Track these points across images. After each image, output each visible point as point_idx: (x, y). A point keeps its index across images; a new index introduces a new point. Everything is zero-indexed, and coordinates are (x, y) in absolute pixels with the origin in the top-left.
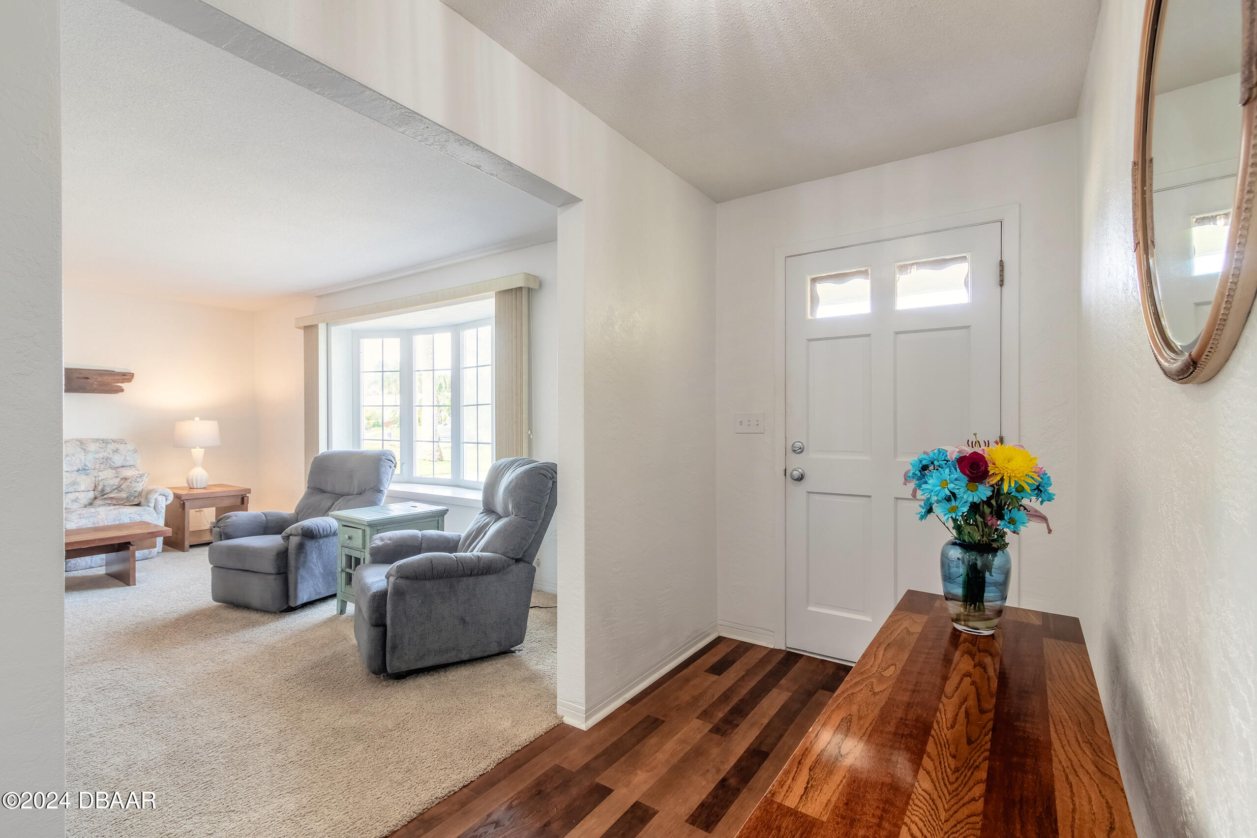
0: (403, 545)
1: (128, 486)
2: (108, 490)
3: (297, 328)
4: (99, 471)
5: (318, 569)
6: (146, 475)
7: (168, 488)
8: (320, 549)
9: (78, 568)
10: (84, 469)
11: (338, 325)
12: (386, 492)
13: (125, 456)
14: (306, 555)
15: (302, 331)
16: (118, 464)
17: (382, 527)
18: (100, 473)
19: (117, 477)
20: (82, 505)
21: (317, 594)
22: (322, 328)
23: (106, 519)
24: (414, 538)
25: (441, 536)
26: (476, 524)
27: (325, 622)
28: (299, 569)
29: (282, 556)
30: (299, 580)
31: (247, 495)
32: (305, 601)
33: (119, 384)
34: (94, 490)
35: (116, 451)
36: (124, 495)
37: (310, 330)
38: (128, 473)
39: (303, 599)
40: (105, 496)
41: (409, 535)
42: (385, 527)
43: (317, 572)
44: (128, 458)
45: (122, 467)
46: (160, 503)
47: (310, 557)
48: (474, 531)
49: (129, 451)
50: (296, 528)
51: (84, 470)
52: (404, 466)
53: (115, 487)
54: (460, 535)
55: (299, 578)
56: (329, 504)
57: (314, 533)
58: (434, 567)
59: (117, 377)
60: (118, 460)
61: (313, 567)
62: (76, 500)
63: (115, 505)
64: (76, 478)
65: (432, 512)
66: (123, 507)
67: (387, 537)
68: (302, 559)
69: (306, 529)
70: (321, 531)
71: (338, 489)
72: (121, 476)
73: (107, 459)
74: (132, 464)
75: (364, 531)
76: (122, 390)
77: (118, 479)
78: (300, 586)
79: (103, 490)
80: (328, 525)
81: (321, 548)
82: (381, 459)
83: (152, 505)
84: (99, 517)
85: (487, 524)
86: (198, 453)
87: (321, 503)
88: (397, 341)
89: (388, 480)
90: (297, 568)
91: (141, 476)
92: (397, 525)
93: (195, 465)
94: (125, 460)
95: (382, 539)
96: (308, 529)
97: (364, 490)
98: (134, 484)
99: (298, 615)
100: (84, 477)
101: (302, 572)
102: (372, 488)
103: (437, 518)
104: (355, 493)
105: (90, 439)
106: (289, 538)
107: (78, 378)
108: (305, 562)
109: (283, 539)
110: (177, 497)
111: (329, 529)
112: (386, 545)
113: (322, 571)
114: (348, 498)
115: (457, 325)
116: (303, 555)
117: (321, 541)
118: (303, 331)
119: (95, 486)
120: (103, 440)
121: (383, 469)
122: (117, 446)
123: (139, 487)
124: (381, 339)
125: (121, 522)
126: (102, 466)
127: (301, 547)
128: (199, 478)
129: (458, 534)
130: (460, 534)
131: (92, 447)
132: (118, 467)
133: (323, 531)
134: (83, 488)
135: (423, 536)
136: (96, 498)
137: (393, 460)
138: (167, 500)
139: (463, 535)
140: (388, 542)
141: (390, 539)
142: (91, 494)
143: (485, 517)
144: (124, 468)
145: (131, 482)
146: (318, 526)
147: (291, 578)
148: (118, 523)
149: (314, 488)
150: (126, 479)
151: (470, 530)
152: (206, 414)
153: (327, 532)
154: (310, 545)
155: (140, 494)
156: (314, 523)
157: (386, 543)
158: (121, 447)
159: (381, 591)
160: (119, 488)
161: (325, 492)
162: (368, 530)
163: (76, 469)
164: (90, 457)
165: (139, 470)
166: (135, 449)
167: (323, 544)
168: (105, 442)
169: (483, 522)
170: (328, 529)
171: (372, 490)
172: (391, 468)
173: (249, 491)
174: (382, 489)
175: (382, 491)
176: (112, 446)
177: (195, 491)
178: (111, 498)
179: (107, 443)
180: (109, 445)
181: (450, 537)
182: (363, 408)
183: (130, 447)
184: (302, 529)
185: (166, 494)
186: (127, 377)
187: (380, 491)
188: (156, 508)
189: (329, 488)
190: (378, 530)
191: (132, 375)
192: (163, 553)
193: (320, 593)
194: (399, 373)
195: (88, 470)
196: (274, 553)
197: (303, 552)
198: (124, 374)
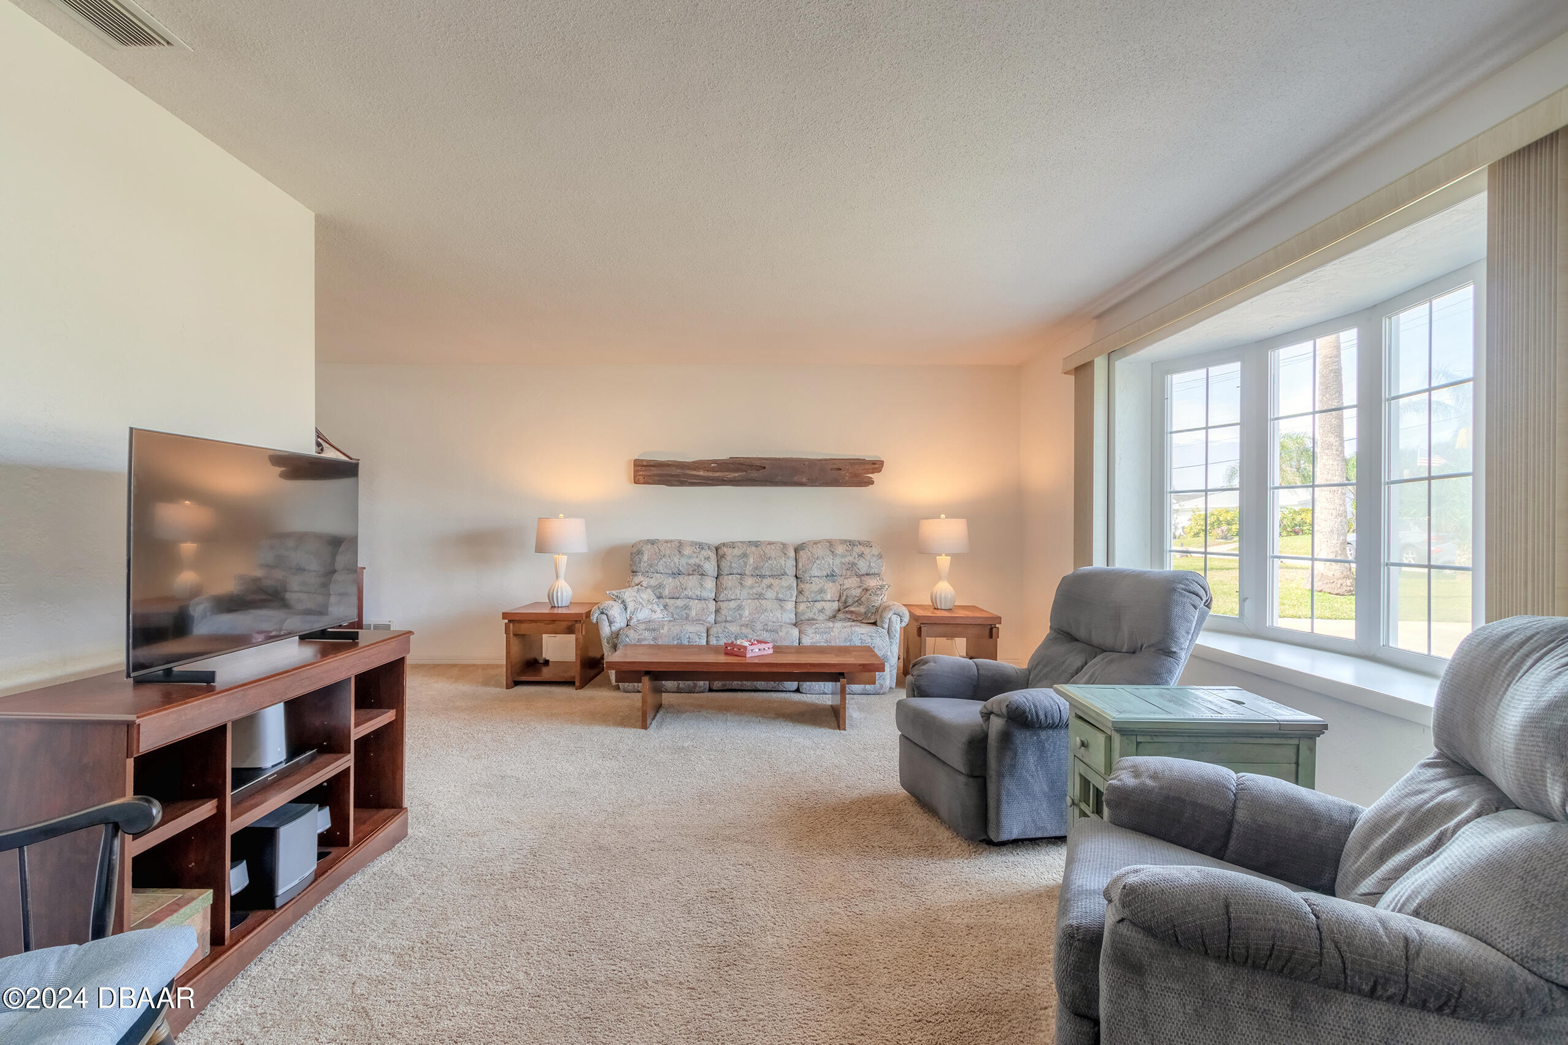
0: (1184, 801)
1: (868, 599)
2: (850, 601)
3: (1065, 373)
4: (845, 579)
5: (1039, 785)
6: (887, 587)
7: (905, 605)
8: (1042, 750)
9: (813, 692)
10: (833, 575)
11: (1125, 356)
12: (1184, 656)
13: (870, 562)
14: (1016, 754)
15: (1071, 378)
16: (863, 571)
17: (1148, 739)
18: (846, 581)
19: (860, 587)
20: (828, 618)
21: (1038, 829)
22: (1100, 364)
23: (838, 638)
24: (1216, 787)
25: (1292, 801)
26: (1408, 795)
27: (1040, 896)
28: (1003, 777)
29: (977, 744)
30: (1004, 798)
31: (997, 626)
32: (1014, 836)
33: (869, 475)
34: (838, 601)
35: (861, 555)
36: (862, 609)
37: (1082, 371)
38: (872, 583)
39: (1011, 833)
40: (847, 609)
41: (1202, 777)
42: (1156, 740)
43: (1036, 788)
44: (872, 564)
45: (867, 575)
46: (894, 625)
47: (1022, 760)
48: (1399, 814)
49: (874, 555)
50: (1000, 703)
51: (831, 576)
52: (1246, 603)
53: (856, 599)
54: (1352, 810)
55: (1004, 793)
56: (1079, 663)
57: (1027, 716)
58: (1234, 925)
59: (867, 467)
60: (863, 566)
61: (1030, 779)
62: (822, 611)
63: (854, 621)
64: (824, 585)
65: (1280, 725)
66: (859, 624)
67: (1148, 770)
68: (1008, 761)
69: (1014, 708)
70: (1042, 717)
71: (1097, 638)
72: (865, 586)
73: (854, 564)
74: (876, 572)
75: (1109, 739)
76: (872, 483)
77: (860, 590)
78: (1004, 807)
79: (846, 602)
80: (1055, 707)
81: (1043, 747)
82: (1174, 590)
83: (886, 626)
84: (832, 634)
85: (1451, 809)
86: (944, 561)
87: (1067, 659)
88: (1234, 368)
89: (1188, 633)
90: (1001, 775)
91: (882, 587)
92: (1187, 739)
93: (940, 578)
94: (869, 566)
95: (1136, 772)
96: (1017, 708)
97: (1139, 646)
98: (874, 598)
99: (1004, 858)
100: (831, 584)
101: (1009, 783)
102: (1152, 646)
103: (1295, 741)
104: (1124, 650)
105: (840, 540)
106: (989, 718)
107: (832, 469)
108: (1013, 766)
109: (982, 717)
110: (913, 617)
111: (1057, 715)
112: (1142, 790)
113: (1047, 789)
114: (1110, 657)
115: (1375, 306)
116: (1009, 754)
117: (1043, 735)
118: (1073, 377)
119: (840, 596)
120: (850, 541)
121: (1177, 610)
122: (863, 549)
123: (878, 601)
124: (1205, 370)
125: (852, 644)
126: (849, 573)
127: (1006, 738)
128: (943, 596)
129: (1350, 804)
130: (1354, 804)
131: (840, 550)
132: (863, 575)
133: (1046, 717)
134: (829, 597)
135: (1241, 788)
136: (839, 610)
137: (1202, 592)
138: (901, 621)
139: (1367, 812)
140: (1150, 783)
141: (1154, 776)
142: (836, 605)
143: (1444, 784)
144: (868, 577)
145: (870, 595)
146: (1035, 706)
147: (992, 788)
148: (848, 644)
149: (1059, 629)
150: (867, 590)
151: (1389, 807)
152: (953, 512)
153: (1053, 720)
154: (1021, 737)
155: (877, 609)
156: (1030, 698)
157: (1144, 784)
158: (867, 551)
159: (1087, 930)
160: (859, 602)
161: (1077, 640)
162: (1117, 738)
163: (825, 574)
164: (837, 561)
165: (883, 580)
166: (880, 554)
167: (1047, 740)
168: (852, 543)
169: (1432, 798)
170: (1055, 714)
171: (1154, 649)
172: (1195, 608)
173: (999, 619)
174: (1174, 650)
175: (1175, 653)
176: (858, 549)
177: (939, 614)
178: (852, 612)
179: (854, 545)
180: (855, 548)
181: (1322, 808)
182: (1169, 495)
183: (875, 551)
184: (1007, 706)
185: (901, 614)
186: (876, 466)
187: (1170, 654)
188: (890, 631)
189: (1082, 633)
190: (1138, 743)
191: (882, 463)
192: (898, 690)
193: (1043, 828)
194: (1239, 427)
195: (836, 576)
196: (964, 739)
197: (1010, 749)
198: (874, 463)
